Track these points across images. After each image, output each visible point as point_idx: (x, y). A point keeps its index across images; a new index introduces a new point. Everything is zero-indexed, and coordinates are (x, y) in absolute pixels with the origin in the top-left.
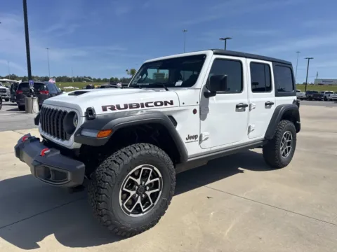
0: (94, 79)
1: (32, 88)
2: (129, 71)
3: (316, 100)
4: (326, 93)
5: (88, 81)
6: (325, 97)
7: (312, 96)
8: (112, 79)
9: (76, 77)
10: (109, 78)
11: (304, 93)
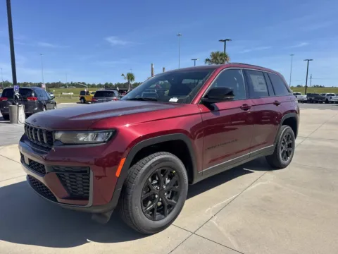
0: (89, 85)
1: (17, 94)
2: (126, 75)
3: (317, 102)
4: (328, 95)
5: (81, 86)
6: (327, 99)
7: (313, 98)
8: (106, 84)
9: (70, 83)
10: (103, 83)
11: (306, 96)
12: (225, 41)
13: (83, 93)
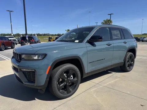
0: (51, 35)
1: (27, 38)
2: (67, 30)
5: (48, 35)
8: (58, 34)
9: (43, 34)
10: (57, 34)
12: (111, 14)
13: (50, 38)
